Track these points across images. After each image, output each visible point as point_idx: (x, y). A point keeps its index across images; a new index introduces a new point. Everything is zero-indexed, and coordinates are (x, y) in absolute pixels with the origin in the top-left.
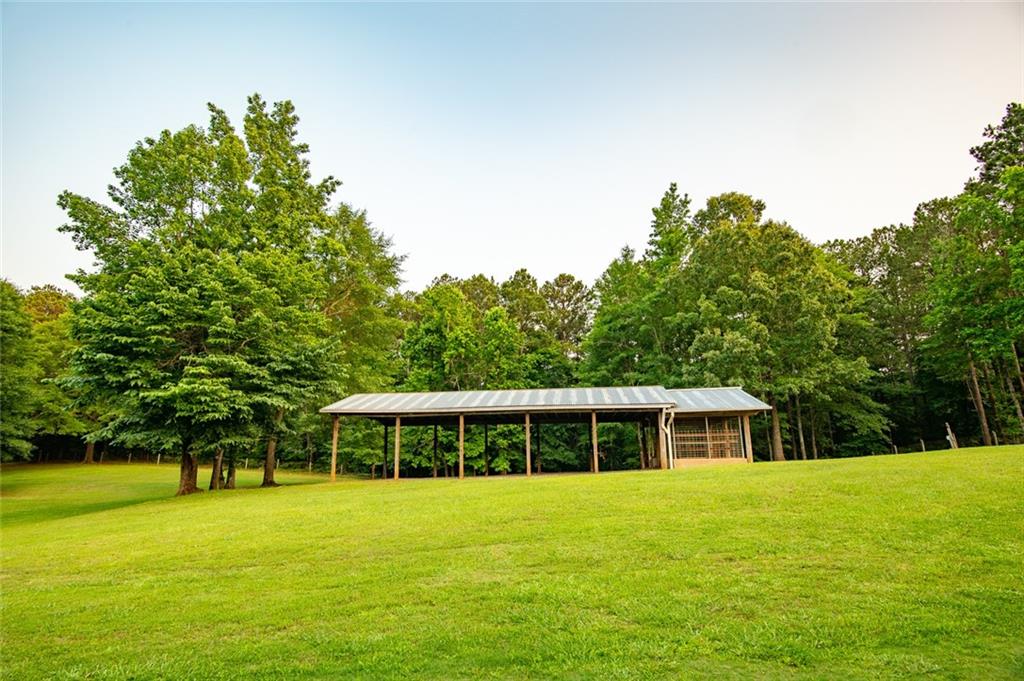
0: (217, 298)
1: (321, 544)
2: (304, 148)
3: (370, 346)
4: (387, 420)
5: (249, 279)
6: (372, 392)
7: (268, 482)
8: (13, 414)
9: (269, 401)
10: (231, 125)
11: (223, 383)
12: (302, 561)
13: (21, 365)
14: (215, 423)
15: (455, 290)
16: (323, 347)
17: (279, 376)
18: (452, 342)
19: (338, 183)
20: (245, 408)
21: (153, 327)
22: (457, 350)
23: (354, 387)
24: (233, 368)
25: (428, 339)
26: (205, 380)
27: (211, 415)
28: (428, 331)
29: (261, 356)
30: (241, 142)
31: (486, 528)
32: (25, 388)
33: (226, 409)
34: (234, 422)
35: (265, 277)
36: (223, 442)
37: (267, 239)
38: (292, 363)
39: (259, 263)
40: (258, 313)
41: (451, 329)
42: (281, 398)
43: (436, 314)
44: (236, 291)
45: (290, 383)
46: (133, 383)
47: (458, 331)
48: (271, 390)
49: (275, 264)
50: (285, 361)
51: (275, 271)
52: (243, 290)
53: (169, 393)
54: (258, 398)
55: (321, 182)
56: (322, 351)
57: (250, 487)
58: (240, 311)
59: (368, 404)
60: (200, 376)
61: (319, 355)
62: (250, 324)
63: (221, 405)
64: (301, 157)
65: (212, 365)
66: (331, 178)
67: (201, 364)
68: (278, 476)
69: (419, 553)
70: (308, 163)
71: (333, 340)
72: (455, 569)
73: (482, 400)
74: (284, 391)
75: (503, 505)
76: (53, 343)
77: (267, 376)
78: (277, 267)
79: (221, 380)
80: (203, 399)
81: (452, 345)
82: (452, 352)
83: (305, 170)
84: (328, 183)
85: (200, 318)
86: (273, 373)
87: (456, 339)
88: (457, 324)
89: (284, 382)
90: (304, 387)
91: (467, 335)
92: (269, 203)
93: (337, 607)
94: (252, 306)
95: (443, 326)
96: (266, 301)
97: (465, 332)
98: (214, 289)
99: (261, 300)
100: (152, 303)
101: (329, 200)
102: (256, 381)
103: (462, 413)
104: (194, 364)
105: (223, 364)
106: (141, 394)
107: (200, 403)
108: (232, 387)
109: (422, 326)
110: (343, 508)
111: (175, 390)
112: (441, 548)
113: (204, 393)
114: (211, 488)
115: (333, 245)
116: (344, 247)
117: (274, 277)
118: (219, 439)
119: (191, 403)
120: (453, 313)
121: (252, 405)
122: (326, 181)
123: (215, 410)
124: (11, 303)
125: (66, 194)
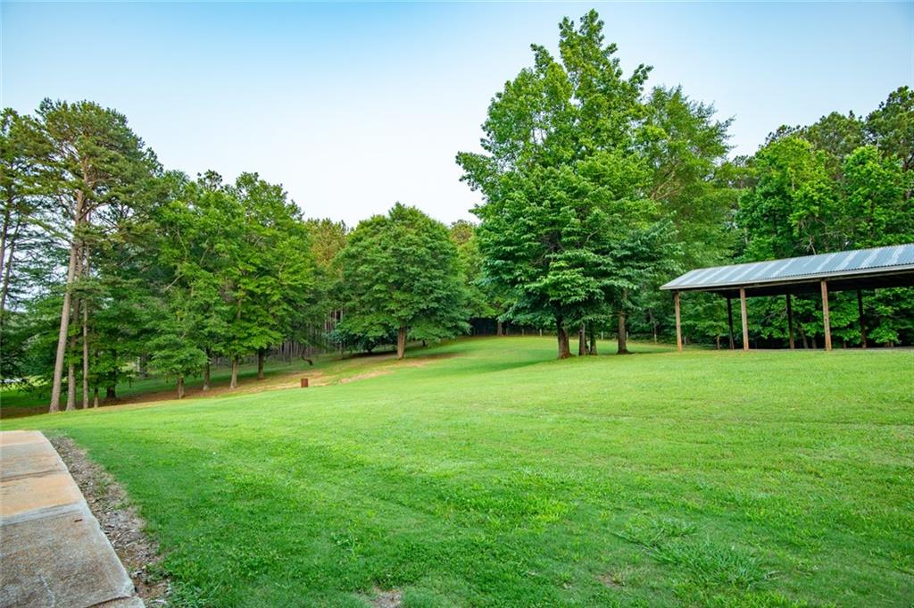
0: (563, 205)
1: (683, 404)
2: (612, 49)
3: (702, 221)
4: (730, 292)
5: (586, 183)
6: (709, 267)
7: (622, 351)
8: (458, 306)
9: (616, 283)
10: (550, 56)
11: (578, 272)
12: (668, 417)
13: (456, 275)
14: (577, 304)
15: (798, 141)
16: (657, 230)
17: (621, 261)
18: (800, 201)
19: (649, 69)
20: (598, 291)
21: (525, 236)
22: (808, 209)
23: (691, 263)
24: (584, 259)
25: (768, 203)
26: (565, 271)
27: (573, 298)
28: (766, 195)
29: (603, 247)
30: (560, 67)
31: (879, 405)
32: (461, 289)
33: (583, 293)
34: (590, 303)
35: (597, 178)
36: (584, 318)
37: (593, 145)
38: (630, 249)
39: (591, 167)
40: (596, 210)
41: (797, 187)
42: (625, 280)
43: (775, 174)
44: (577, 196)
45: (631, 266)
46: (519, 279)
47: (807, 187)
48: (616, 274)
49: (604, 164)
50: (625, 248)
51: (605, 170)
52: (582, 193)
53: (542, 284)
54: (606, 282)
55: (632, 74)
56: (656, 234)
57: (609, 354)
58: (582, 211)
60: (561, 268)
61: (654, 238)
62: (592, 221)
63: (579, 290)
64: (611, 58)
65: (568, 259)
66: (641, 67)
67: (560, 259)
68: (630, 346)
69: (791, 423)
70: (618, 61)
71: (665, 222)
72: (843, 444)
73: (851, 262)
74: (627, 273)
75: (902, 382)
77: (611, 263)
78: (606, 167)
79: (576, 270)
80: (566, 286)
81: (800, 205)
82: (801, 212)
83: (616, 69)
84: (639, 73)
85: (553, 223)
86: (616, 259)
87: (806, 196)
88: (805, 180)
89: (625, 266)
90: (643, 268)
91: (820, 190)
92: (591, 111)
93: (710, 461)
94: (591, 205)
95: (786, 186)
96: (601, 199)
97: (817, 187)
98: (560, 198)
99: (597, 198)
100: (521, 218)
101: (642, 89)
102: (602, 268)
103: (823, 279)
104: (555, 260)
105: (576, 257)
106: (525, 287)
107: (564, 289)
108: (585, 275)
109: (759, 190)
110: (697, 374)
111: (546, 281)
112: (819, 421)
113: (566, 281)
114: (580, 354)
115: (652, 131)
116: (663, 130)
117: (604, 176)
118: (582, 316)
119: (558, 290)
120: (798, 168)
121: (602, 288)
122: (637, 72)
123: (576, 294)
124: (444, 236)
125: (460, 154)
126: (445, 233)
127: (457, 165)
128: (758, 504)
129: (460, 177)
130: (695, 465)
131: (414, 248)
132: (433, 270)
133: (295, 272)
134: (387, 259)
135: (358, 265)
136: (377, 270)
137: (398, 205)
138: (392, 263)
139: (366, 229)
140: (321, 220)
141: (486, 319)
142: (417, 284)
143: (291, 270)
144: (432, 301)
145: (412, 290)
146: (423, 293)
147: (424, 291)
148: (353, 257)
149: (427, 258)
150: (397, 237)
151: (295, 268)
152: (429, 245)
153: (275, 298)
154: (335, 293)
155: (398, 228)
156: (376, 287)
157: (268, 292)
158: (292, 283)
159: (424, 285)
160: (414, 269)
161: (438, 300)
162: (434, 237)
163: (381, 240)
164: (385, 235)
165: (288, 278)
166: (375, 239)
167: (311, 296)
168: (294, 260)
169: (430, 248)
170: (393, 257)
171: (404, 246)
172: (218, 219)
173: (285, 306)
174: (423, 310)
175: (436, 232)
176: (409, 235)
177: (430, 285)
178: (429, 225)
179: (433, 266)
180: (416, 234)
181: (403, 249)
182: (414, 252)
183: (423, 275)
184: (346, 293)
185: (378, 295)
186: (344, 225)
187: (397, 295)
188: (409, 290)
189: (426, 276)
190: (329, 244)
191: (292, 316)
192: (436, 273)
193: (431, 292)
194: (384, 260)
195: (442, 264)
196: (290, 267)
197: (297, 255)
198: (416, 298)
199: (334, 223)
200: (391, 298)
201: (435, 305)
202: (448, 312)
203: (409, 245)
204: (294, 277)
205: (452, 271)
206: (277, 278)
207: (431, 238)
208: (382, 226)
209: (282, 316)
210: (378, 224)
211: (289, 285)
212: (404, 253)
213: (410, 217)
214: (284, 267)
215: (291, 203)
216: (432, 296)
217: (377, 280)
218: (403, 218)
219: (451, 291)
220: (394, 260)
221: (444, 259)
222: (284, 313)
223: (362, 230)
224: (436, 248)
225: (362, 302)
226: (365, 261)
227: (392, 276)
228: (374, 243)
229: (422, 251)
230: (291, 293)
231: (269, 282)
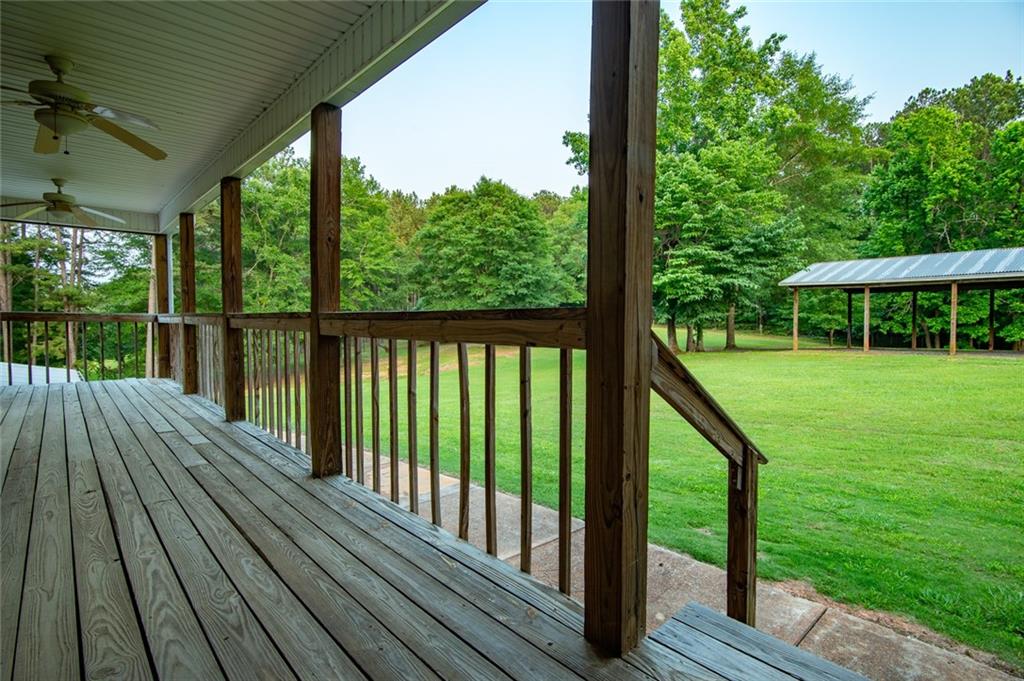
0: (686, 200)
1: (819, 414)
2: (741, 12)
3: (827, 210)
4: (853, 290)
5: (712, 176)
6: (832, 260)
7: (730, 347)
8: (546, 291)
9: (736, 282)
10: (671, 20)
11: (698, 270)
12: (807, 426)
13: (544, 257)
14: (695, 302)
15: (942, 111)
16: (782, 226)
17: (742, 259)
18: (938, 183)
19: (782, 38)
20: (717, 289)
22: (946, 193)
23: (812, 256)
24: (704, 257)
25: (901, 184)
26: (684, 269)
27: (692, 297)
28: (900, 174)
29: (723, 241)
30: (681, 34)
31: (988, 422)
32: (550, 273)
33: (702, 292)
34: (707, 302)
35: (723, 169)
36: (700, 316)
37: (715, 125)
38: (754, 246)
39: (716, 157)
40: (720, 206)
41: (937, 166)
42: (745, 279)
43: (913, 150)
44: (698, 189)
45: (753, 263)
47: (947, 168)
48: (736, 272)
49: (730, 153)
50: (746, 243)
51: (730, 161)
52: (705, 186)
53: (661, 282)
54: (726, 280)
55: (763, 43)
56: (781, 231)
57: (716, 350)
58: (705, 205)
59: (830, 275)
60: (679, 266)
61: (779, 235)
62: (714, 216)
63: (698, 289)
64: (740, 24)
65: (688, 256)
66: (773, 36)
67: (678, 257)
69: (914, 435)
70: (748, 29)
71: (791, 218)
72: (954, 453)
73: (986, 264)
74: (748, 271)
75: (1012, 401)
76: (556, 236)
77: (732, 260)
78: (732, 157)
79: (697, 267)
80: (685, 285)
81: (938, 187)
82: (938, 196)
83: (746, 38)
84: (771, 43)
85: (676, 217)
86: (737, 256)
87: (945, 178)
88: (945, 158)
89: (746, 263)
90: (765, 265)
91: (962, 170)
92: (714, 86)
93: (851, 463)
94: (714, 200)
95: (923, 165)
96: (726, 192)
97: (958, 166)
98: (682, 191)
99: (721, 192)
101: (772, 61)
102: (722, 265)
103: (955, 281)
104: (672, 256)
105: (696, 254)
107: (682, 287)
108: (704, 272)
109: (892, 168)
110: (824, 382)
111: (665, 279)
112: (936, 434)
113: (685, 280)
114: (688, 350)
115: (783, 113)
116: (793, 110)
117: (729, 167)
118: (697, 314)
119: (676, 288)
120: (940, 143)
121: (721, 287)
122: (768, 42)
123: (695, 292)
124: (534, 215)
125: (568, 134)
126: (535, 211)
127: (564, 146)
128: (893, 493)
129: (567, 159)
130: (841, 465)
131: (502, 228)
132: (521, 252)
133: (377, 256)
134: (472, 240)
135: (439, 247)
136: (461, 253)
137: (483, 179)
138: (478, 245)
139: (448, 206)
140: (391, 192)
141: (574, 304)
142: (504, 268)
143: (373, 253)
144: (521, 286)
145: (499, 275)
146: (512, 278)
147: (511, 275)
148: (435, 237)
149: (516, 239)
150: (483, 216)
151: (377, 251)
152: (517, 226)
153: (358, 283)
154: (416, 276)
155: (485, 206)
156: (461, 271)
157: (350, 277)
158: (376, 268)
159: (513, 269)
160: (501, 252)
161: (527, 286)
162: (523, 216)
163: (465, 219)
164: (469, 213)
165: (370, 262)
166: (458, 218)
167: (392, 280)
168: (376, 242)
169: (518, 228)
170: (478, 237)
171: (491, 227)
172: (299, 199)
173: (367, 291)
174: (509, 296)
175: (525, 210)
176: (496, 214)
177: (519, 270)
178: (517, 203)
179: (521, 248)
180: (504, 213)
181: (490, 230)
182: (502, 233)
183: (511, 258)
184: (426, 276)
185: (463, 280)
186: (416, 197)
187: (483, 279)
188: (496, 273)
189: (514, 260)
190: (401, 219)
191: (372, 301)
192: (525, 256)
193: (520, 276)
194: (470, 241)
195: (531, 246)
196: (372, 249)
197: (379, 237)
198: (503, 284)
199: (405, 194)
200: (475, 282)
201: (525, 291)
202: (537, 299)
203: (495, 225)
204: (377, 261)
205: (541, 252)
206: (358, 261)
207: (520, 217)
208: (466, 203)
209: (364, 302)
210: (461, 200)
211: (371, 269)
212: (491, 234)
213: (497, 193)
214: (365, 249)
215: (369, 178)
216: (521, 282)
217: (462, 262)
218: (489, 194)
219: (541, 276)
220: (480, 241)
221: (533, 241)
222: (367, 299)
223: (444, 208)
224: (525, 228)
225: (444, 287)
226: (448, 242)
227: (478, 259)
228: (458, 223)
229: (511, 231)
230: (373, 278)
231: (351, 266)
